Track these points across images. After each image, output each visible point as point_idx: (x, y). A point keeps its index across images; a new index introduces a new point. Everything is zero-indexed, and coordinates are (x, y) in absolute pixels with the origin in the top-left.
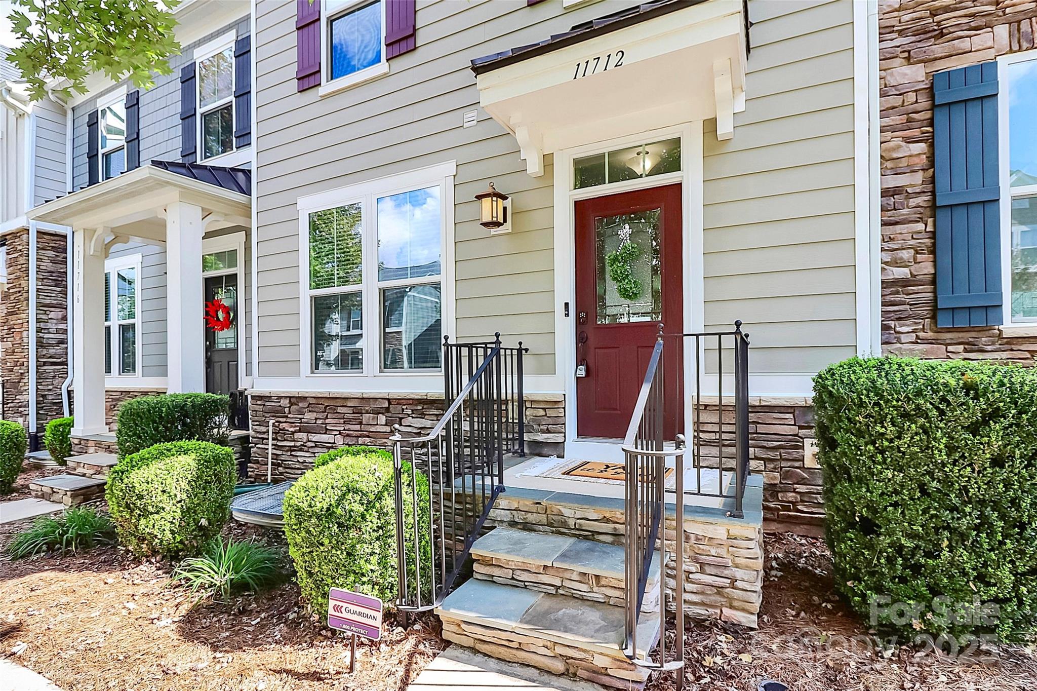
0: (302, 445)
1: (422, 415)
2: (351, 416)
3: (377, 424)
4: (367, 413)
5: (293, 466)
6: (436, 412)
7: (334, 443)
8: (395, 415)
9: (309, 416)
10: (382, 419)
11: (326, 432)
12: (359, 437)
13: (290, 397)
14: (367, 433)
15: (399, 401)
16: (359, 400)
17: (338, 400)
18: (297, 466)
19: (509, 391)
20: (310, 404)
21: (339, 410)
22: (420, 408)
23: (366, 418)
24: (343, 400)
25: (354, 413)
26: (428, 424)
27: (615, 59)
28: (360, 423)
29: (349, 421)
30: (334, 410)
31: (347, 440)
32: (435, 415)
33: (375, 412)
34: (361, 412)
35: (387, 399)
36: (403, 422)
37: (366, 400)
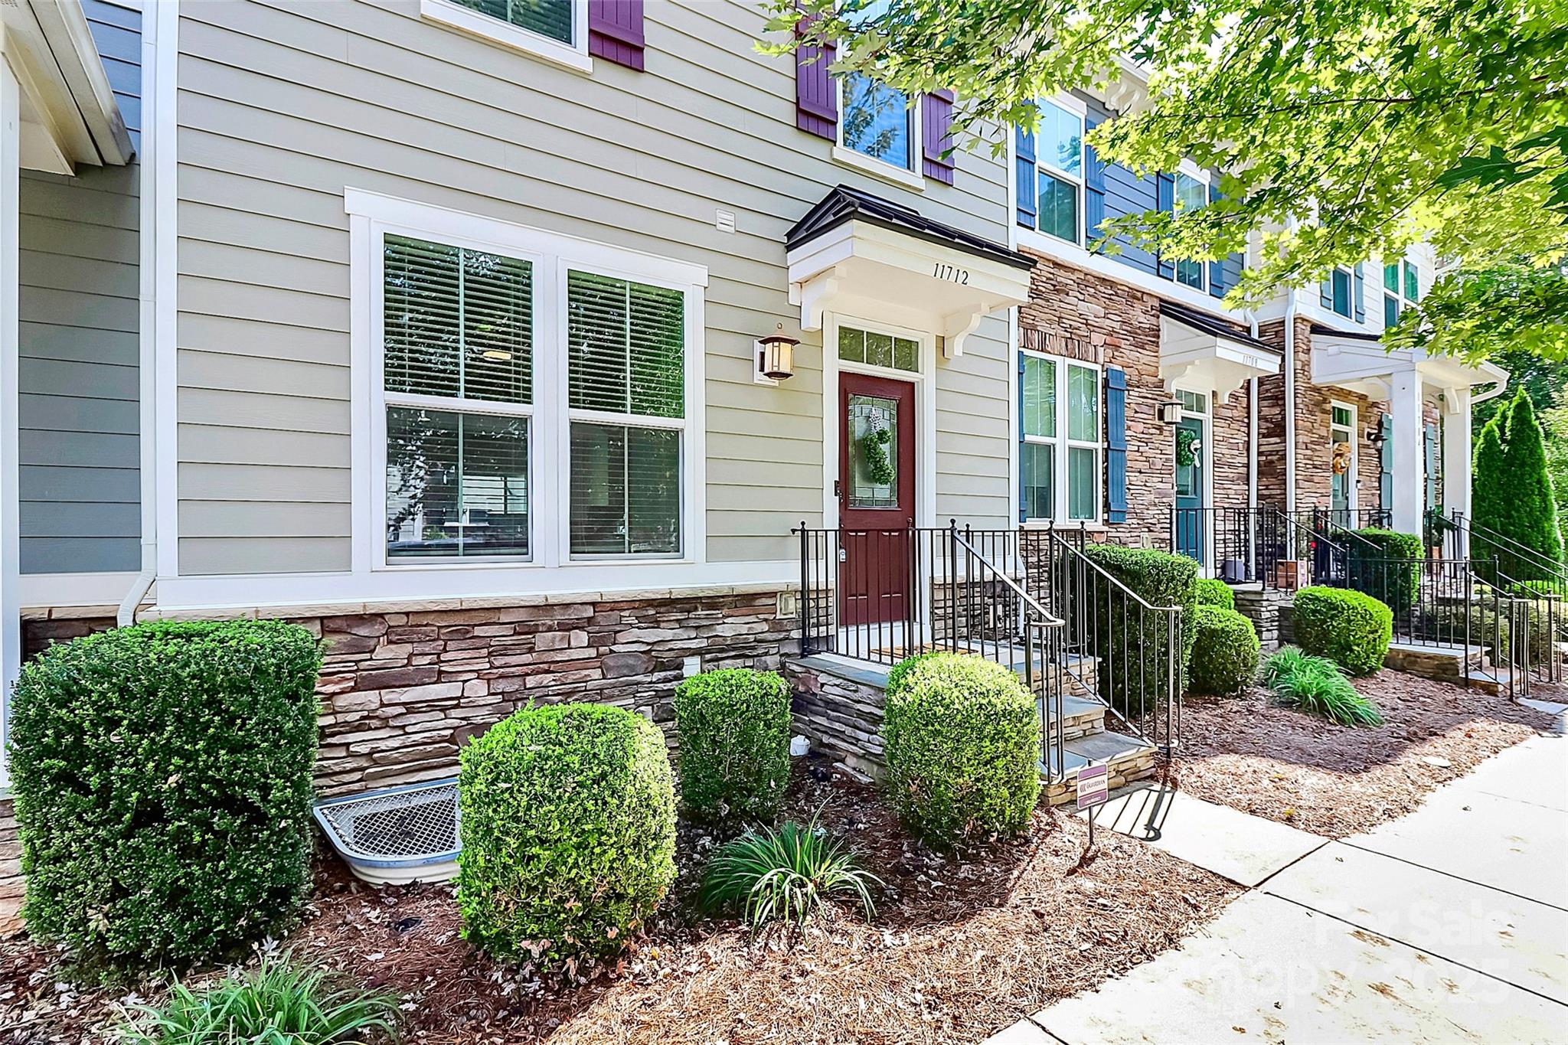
0: (363, 718)
1: (656, 624)
2: (509, 641)
3: (569, 648)
4: (550, 629)
5: (337, 769)
6: (680, 616)
7: (462, 696)
8: (607, 629)
9: (384, 653)
10: (581, 638)
11: (440, 677)
12: (528, 674)
13: (322, 619)
14: (546, 666)
15: (615, 606)
16: (531, 609)
17: (473, 614)
18: (349, 766)
19: (822, 579)
20: (390, 627)
21: (478, 631)
22: (653, 612)
23: (542, 640)
24: (491, 613)
25: (516, 633)
26: (668, 634)
27: (962, 277)
28: (531, 650)
29: (504, 650)
30: (463, 633)
31: (501, 686)
32: (677, 620)
33: (566, 627)
34: (534, 631)
35: (594, 604)
36: (621, 637)
37: (548, 607)
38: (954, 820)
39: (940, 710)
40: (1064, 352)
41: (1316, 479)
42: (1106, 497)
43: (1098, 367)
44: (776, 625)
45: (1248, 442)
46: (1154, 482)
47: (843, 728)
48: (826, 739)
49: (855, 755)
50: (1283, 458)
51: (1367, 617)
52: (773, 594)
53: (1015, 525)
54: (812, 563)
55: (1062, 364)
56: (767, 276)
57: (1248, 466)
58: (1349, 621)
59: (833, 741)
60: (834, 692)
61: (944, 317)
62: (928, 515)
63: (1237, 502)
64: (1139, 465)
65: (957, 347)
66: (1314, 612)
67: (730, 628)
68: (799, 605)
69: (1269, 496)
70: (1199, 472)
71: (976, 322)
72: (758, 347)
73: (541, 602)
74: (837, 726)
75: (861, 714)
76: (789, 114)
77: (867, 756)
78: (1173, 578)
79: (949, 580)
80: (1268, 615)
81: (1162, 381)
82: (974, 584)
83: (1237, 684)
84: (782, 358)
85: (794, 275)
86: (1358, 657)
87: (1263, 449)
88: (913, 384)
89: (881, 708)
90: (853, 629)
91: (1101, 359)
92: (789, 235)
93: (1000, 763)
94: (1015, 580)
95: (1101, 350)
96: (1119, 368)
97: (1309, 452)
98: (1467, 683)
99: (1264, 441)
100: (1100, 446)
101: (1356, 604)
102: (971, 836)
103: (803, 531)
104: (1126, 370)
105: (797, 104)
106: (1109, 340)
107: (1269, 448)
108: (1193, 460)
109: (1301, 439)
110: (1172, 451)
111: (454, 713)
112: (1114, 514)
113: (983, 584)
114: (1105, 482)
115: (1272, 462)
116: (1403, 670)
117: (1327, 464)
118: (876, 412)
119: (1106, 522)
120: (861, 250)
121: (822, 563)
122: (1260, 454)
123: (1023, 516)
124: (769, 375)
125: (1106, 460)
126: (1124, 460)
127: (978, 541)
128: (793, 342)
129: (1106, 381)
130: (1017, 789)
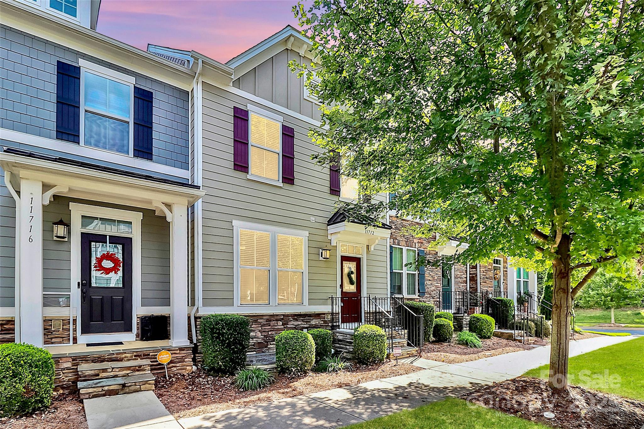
1: (297, 320)
2: (265, 323)
3: (278, 325)
4: (274, 321)
6: (302, 319)
7: (256, 336)
8: (286, 321)
10: (280, 323)
12: (269, 331)
14: (273, 329)
15: (288, 316)
16: (270, 316)
17: (258, 316)
19: (337, 310)
21: (259, 321)
22: (296, 317)
23: (272, 323)
24: (261, 316)
25: (267, 321)
26: (300, 323)
27: (372, 233)
28: (270, 326)
29: (264, 325)
30: (256, 321)
31: (264, 334)
32: (302, 320)
33: (277, 320)
34: (270, 321)
35: (283, 315)
36: (289, 323)
37: (273, 316)
38: (368, 358)
39: (365, 335)
40: (405, 245)
41: (487, 282)
42: (419, 288)
43: (416, 249)
44: (325, 322)
45: (467, 270)
46: (435, 283)
47: (343, 346)
48: (338, 350)
49: (346, 352)
50: (477, 275)
51: (487, 321)
52: (324, 314)
53: (389, 296)
54: (335, 306)
55: (405, 249)
56: (322, 233)
57: (466, 278)
58: (482, 323)
59: (340, 350)
60: (340, 338)
61: (369, 240)
62: (364, 293)
63: (463, 289)
64: (429, 278)
65: (372, 248)
66: (473, 321)
67: (313, 322)
68: (331, 317)
69: (473, 287)
70: (450, 280)
71: (377, 242)
72: (321, 251)
73: (272, 314)
74: (341, 346)
75: (348, 342)
76: (328, 190)
77: (349, 352)
78: (427, 310)
79: (369, 311)
80: (465, 323)
81: (437, 252)
82: (377, 313)
83: (447, 339)
84: (327, 254)
85: (330, 232)
86: (485, 333)
87: (471, 272)
88: (360, 258)
89: (353, 340)
90: (345, 324)
91: (417, 247)
92: (328, 222)
93: (377, 345)
94: (387, 312)
95: (417, 244)
96: (423, 249)
97: (485, 274)
98: (515, 340)
99: (471, 270)
100: (417, 272)
101: (484, 318)
102: (372, 362)
103: (332, 298)
104: (425, 250)
105: (330, 187)
106: (419, 241)
107: (473, 272)
108: (448, 276)
109: (481, 269)
110: (440, 274)
111: (254, 339)
112: (422, 293)
113: (379, 312)
114: (418, 284)
115: (473, 276)
116: (500, 337)
117: (492, 277)
118: (351, 266)
119: (419, 296)
120: (347, 229)
121: (337, 306)
122: (470, 274)
123: (392, 293)
124: (324, 258)
125: (418, 277)
126: (424, 277)
127: (378, 301)
128: (330, 250)
129: (418, 253)
130: (381, 352)
